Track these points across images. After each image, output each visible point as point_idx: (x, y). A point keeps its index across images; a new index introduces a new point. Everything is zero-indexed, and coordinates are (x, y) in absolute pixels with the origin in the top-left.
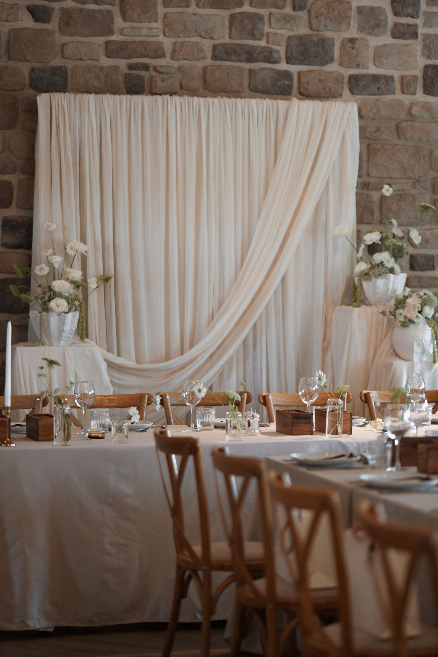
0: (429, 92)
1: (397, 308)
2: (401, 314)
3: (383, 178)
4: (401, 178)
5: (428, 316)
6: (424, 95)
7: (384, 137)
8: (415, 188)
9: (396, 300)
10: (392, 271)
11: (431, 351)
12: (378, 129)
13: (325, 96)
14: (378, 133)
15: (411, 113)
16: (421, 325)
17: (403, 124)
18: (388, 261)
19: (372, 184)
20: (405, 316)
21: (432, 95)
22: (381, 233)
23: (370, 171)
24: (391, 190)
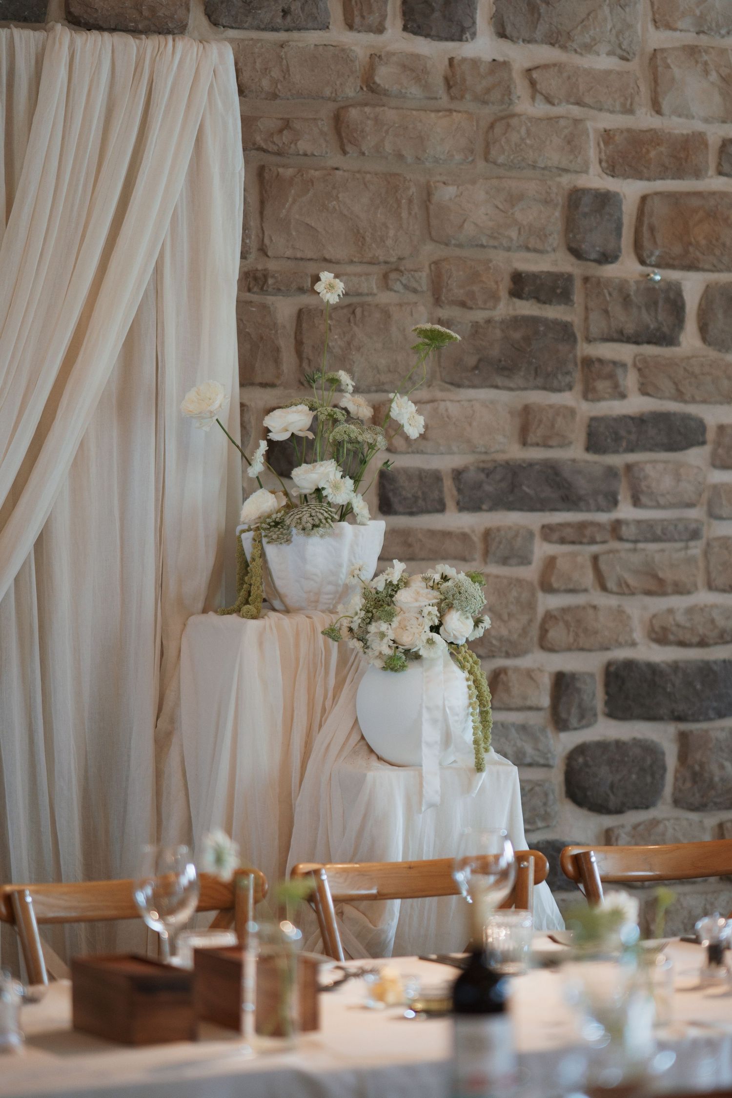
0: (419, 27)
1: (370, 619)
2: (383, 635)
3: (302, 259)
4: (352, 262)
5: (456, 637)
6: (405, 34)
7: (303, 145)
8: (388, 288)
9: (365, 596)
10: (346, 513)
11: (469, 737)
12: (287, 125)
13: (140, 27)
14: (286, 136)
15: (374, 83)
16: (439, 667)
17: (354, 113)
18: (336, 487)
19: (273, 277)
20: (394, 641)
21: (427, 36)
22: (312, 409)
23: (267, 241)
24: (340, 286)
